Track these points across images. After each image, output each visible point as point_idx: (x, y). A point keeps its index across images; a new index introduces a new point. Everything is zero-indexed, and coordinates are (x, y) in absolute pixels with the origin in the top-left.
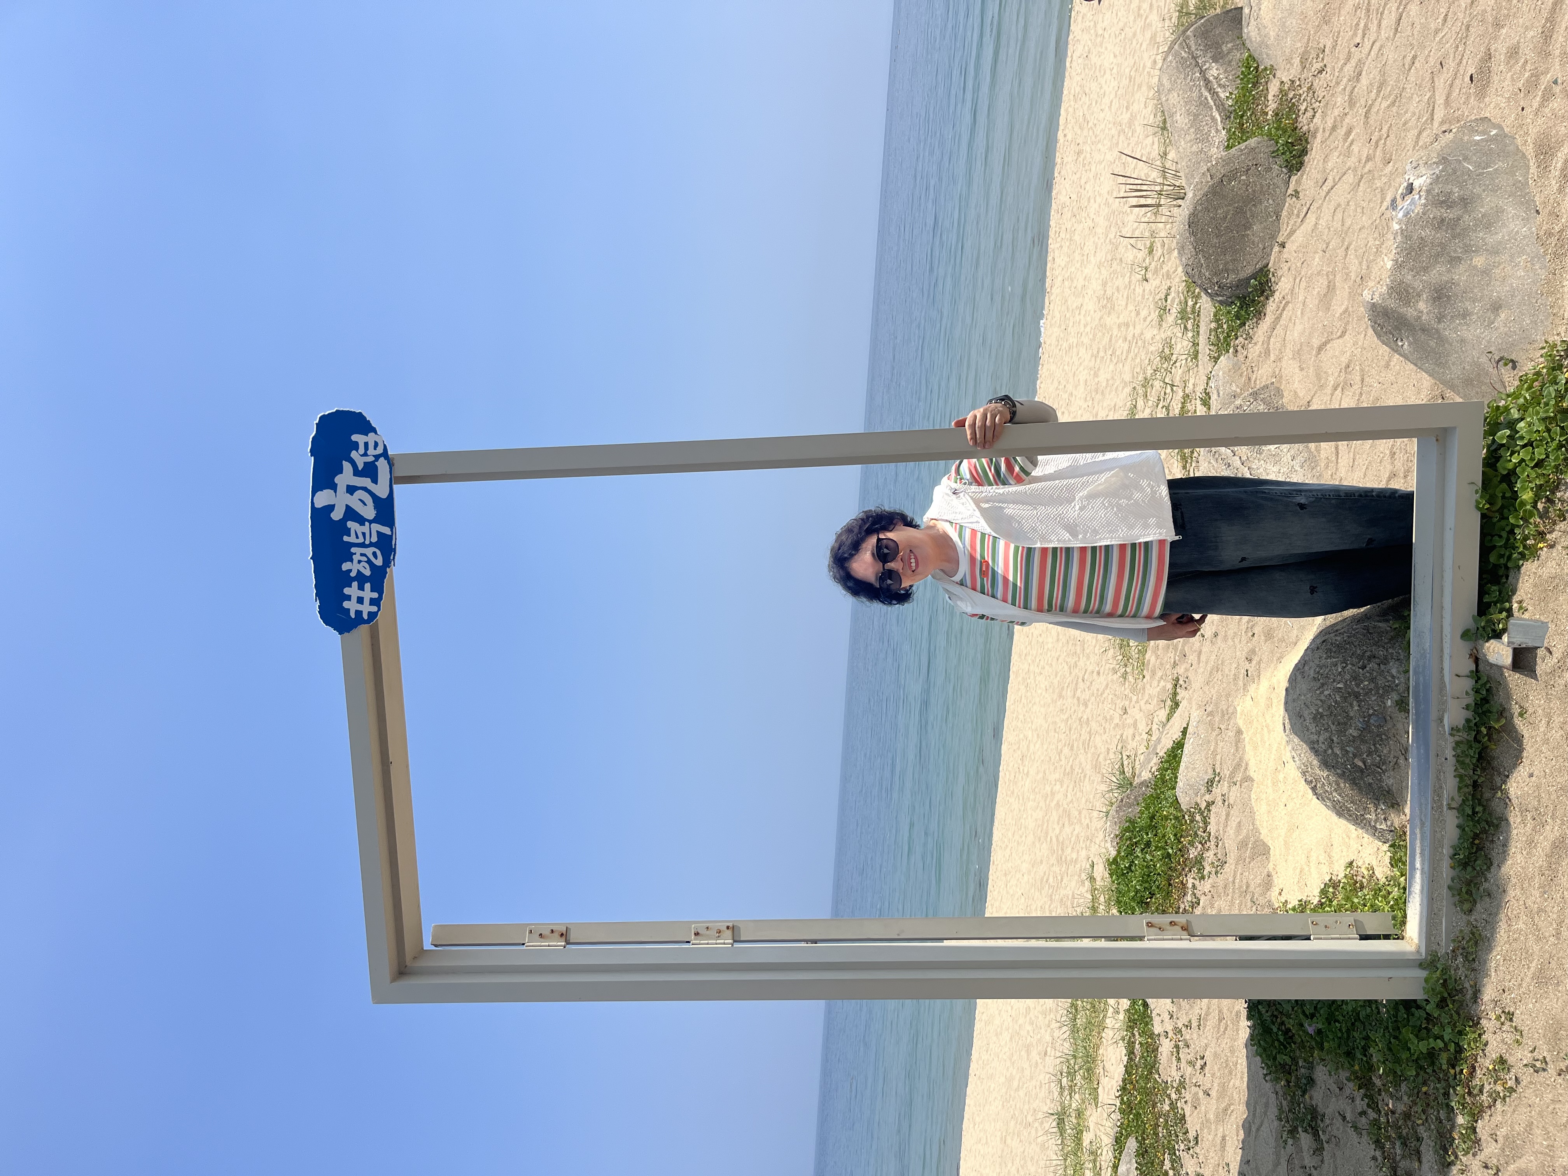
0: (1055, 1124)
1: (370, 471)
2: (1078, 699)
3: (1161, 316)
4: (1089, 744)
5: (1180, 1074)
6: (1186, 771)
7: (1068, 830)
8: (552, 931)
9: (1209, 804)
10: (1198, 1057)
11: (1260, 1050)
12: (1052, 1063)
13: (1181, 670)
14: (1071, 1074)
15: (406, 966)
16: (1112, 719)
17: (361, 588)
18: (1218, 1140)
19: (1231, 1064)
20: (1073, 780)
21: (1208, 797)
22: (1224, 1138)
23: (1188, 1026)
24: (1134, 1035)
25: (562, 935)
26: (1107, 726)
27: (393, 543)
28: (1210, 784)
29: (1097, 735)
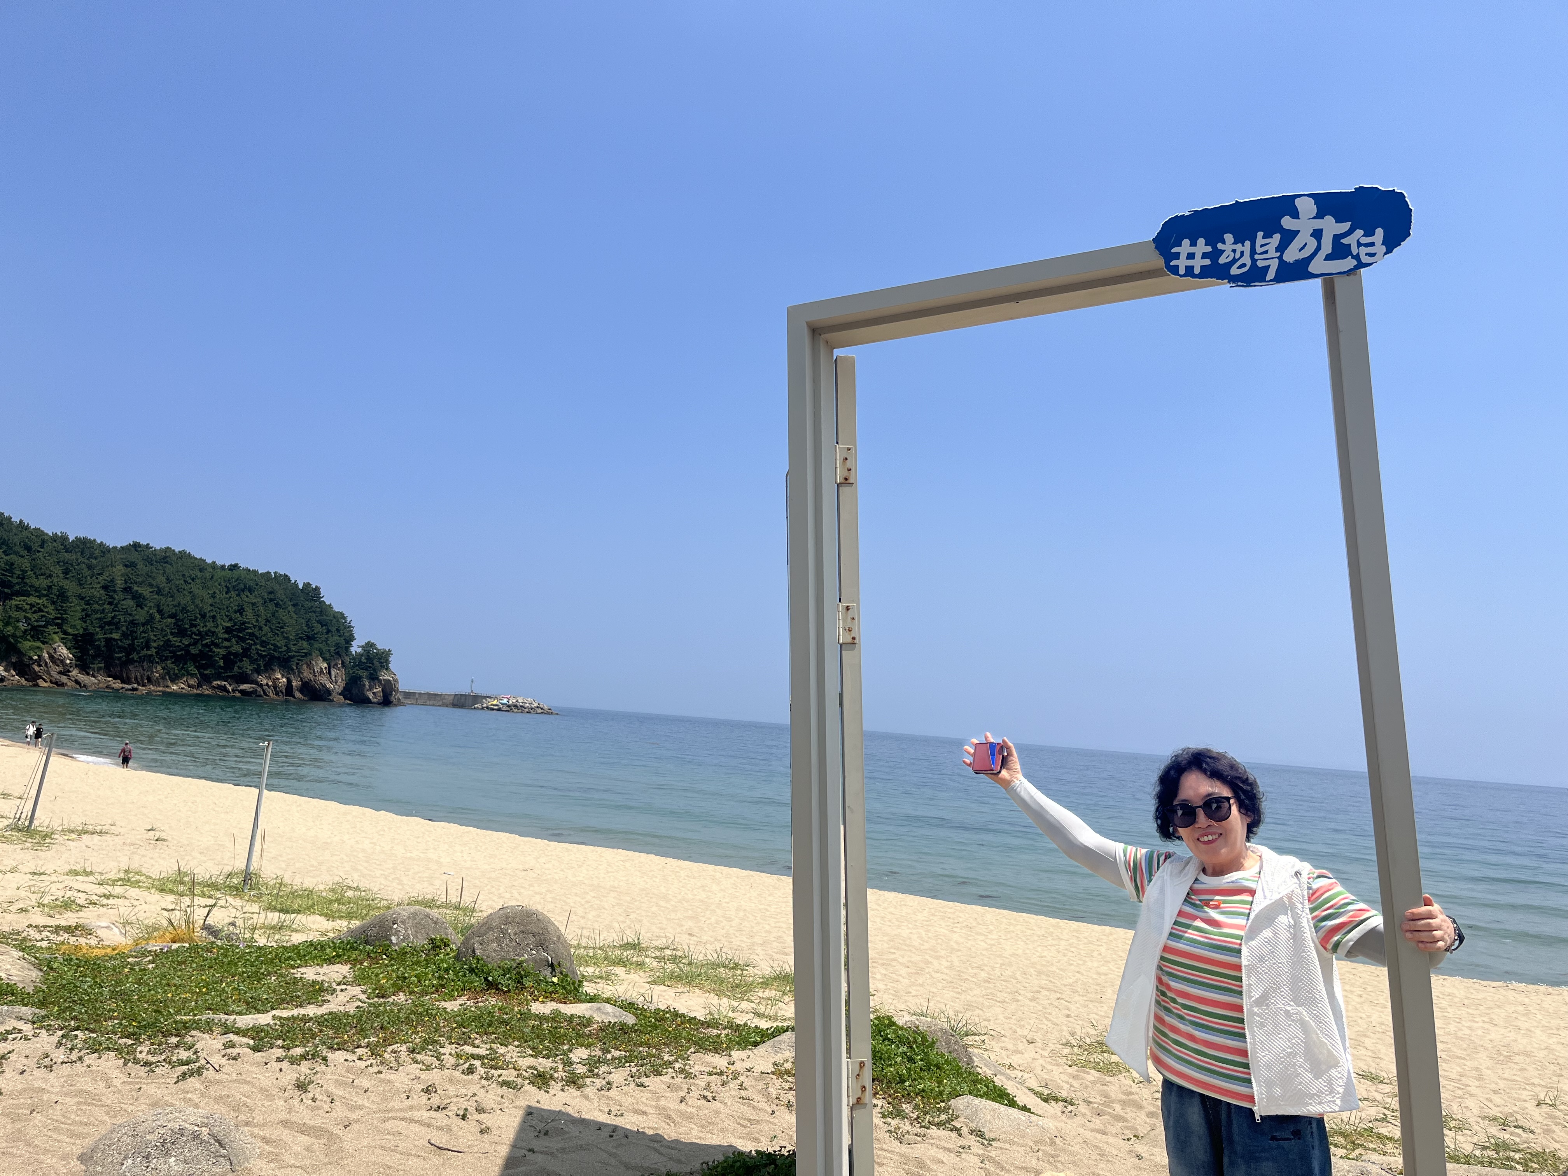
0: (630, 940)
1: (1340, 251)
2: (1039, 992)
3: (1495, 1119)
4: (993, 1000)
5: (697, 1074)
6: (990, 1108)
7: (903, 971)
8: (850, 470)
9: (957, 1130)
10: (714, 1094)
11: (730, 1161)
12: (684, 942)
13: (1083, 1108)
14: (674, 959)
15: (820, 335)
16: (1022, 1027)
17: (1205, 256)
18: (644, 1109)
19: (711, 1128)
20: (954, 981)
21: (965, 1130)
22: (644, 1113)
23: (741, 1087)
24: (725, 1029)
25: (846, 479)
26: (1013, 1021)
27: (1256, 284)
28: (980, 1134)
29: (1002, 1009)
